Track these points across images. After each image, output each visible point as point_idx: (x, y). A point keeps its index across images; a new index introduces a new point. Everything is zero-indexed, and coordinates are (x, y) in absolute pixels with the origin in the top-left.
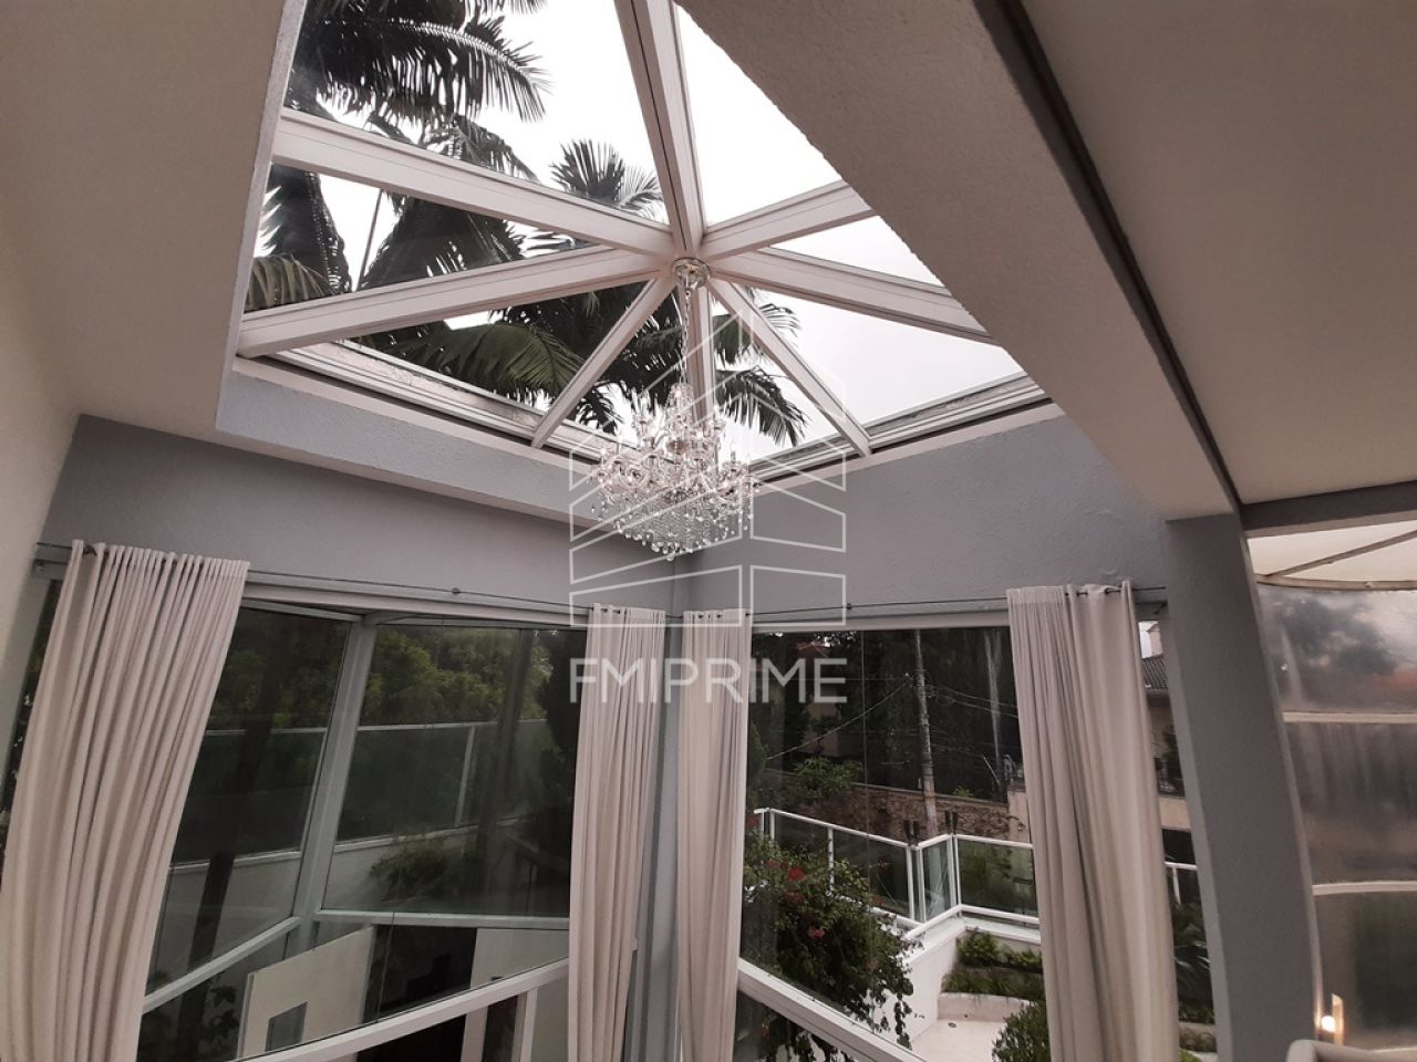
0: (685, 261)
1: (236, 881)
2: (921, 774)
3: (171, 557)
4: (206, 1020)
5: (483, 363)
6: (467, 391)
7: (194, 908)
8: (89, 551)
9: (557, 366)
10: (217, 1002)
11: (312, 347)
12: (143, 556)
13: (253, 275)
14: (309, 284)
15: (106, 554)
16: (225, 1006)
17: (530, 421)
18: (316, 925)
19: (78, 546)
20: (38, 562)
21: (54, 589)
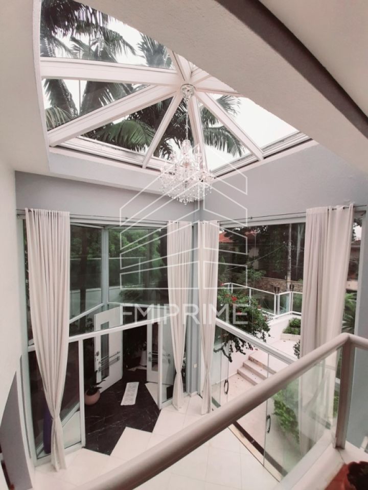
0: (185, 86)
1: (87, 295)
2: (286, 274)
3: (50, 212)
4: (86, 326)
5: (123, 138)
6: (119, 150)
7: (78, 301)
8: (30, 211)
9: (147, 136)
10: (88, 321)
11: (71, 140)
12: (43, 212)
13: (47, 115)
14: (63, 116)
15: (34, 211)
16: (90, 323)
17: (141, 158)
18: (108, 305)
19: (27, 210)
20: (18, 215)
21: (24, 221)
